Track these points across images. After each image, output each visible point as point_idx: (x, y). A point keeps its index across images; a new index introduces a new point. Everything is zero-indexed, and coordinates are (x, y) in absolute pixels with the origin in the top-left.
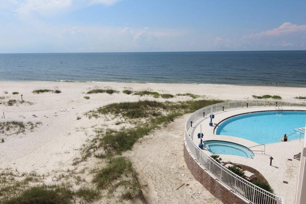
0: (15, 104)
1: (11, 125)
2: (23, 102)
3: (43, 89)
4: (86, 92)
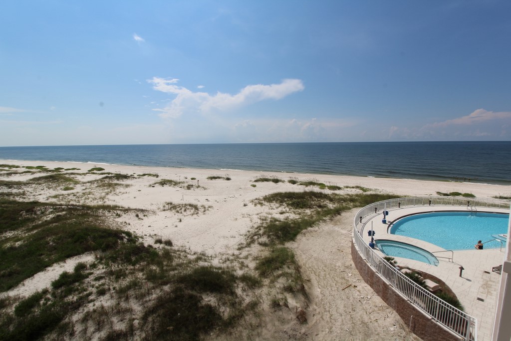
0: (192, 189)
1: (188, 207)
2: (198, 187)
3: (216, 176)
4: (253, 180)
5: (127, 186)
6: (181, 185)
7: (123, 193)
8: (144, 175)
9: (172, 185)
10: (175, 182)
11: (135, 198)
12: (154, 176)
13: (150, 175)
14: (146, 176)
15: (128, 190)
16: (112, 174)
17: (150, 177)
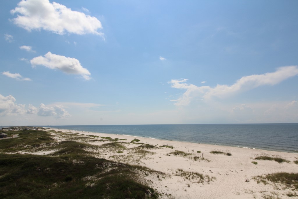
0: (198, 160)
1: (195, 175)
2: (203, 159)
3: (217, 151)
4: (254, 157)
5: (153, 153)
6: (189, 156)
7: (150, 158)
8: (164, 146)
9: (183, 156)
10: (185, 154)
11: (157, 162)
12: (170, 147)
13: (167, 146)
14: (165, 147)
15: (153, 156)
16: (144, 144)
17: (167, 148)
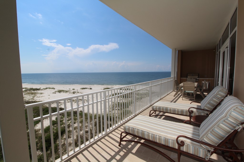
0: (75, 93)
1: (79, 100)
2: (78, 92)
3: (85, 88)
4: (103, 89)
5: (41, 93)
6: (69, 92)
7: (42, 97)
8: (47, 88)
9: (65, 92)
10: (66, 91)
11: (49, 98)
12: (52, 88)
13: (50, 88)
14: (48, 89)
15: (42, 95)
16: (28, 88)
17: (50, 89)
